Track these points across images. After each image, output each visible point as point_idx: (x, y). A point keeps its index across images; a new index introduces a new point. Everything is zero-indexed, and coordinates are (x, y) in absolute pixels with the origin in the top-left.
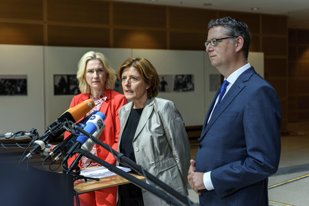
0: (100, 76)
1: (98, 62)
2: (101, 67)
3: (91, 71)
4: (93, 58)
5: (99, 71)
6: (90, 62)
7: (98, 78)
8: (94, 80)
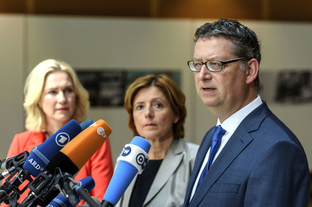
0: (70, 99)
1: (64, 76)
2: (69, 84)
3: (54, 92)
4: (57, 69)
5: (67, 90)
6: (51, 77)
7: (65, 103)
8: (59, 106)
